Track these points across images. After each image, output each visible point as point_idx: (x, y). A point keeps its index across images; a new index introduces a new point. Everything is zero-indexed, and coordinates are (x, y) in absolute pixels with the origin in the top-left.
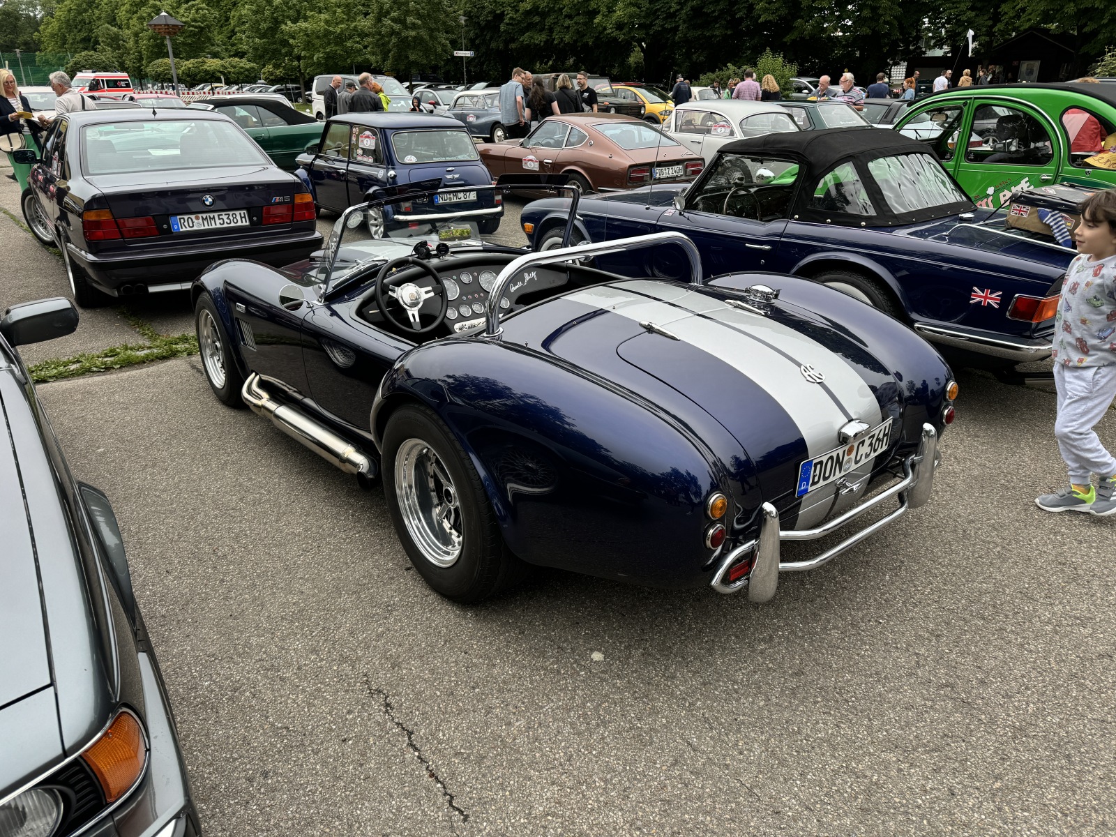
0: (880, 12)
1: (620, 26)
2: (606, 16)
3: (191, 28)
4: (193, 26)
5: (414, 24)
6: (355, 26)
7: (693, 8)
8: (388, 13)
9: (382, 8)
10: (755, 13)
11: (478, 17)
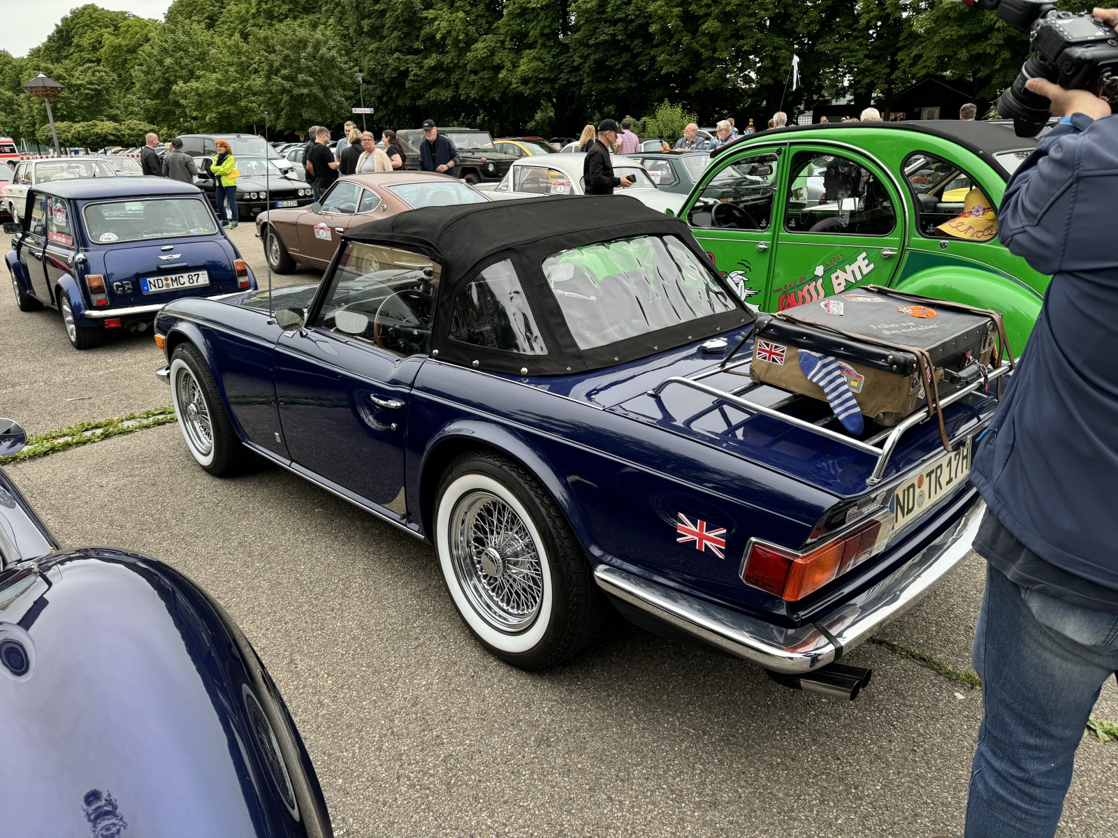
0: (780, 62)
1: (525, 81)
2: (511, 71)
3: (87, 91)
4: (89, 89)
5: (305, 81)
6: (249, 85)
7: (595, 62)
8: (278, 70)
9: (272, 66)
10: (657, 65)
11: (383, 74)
